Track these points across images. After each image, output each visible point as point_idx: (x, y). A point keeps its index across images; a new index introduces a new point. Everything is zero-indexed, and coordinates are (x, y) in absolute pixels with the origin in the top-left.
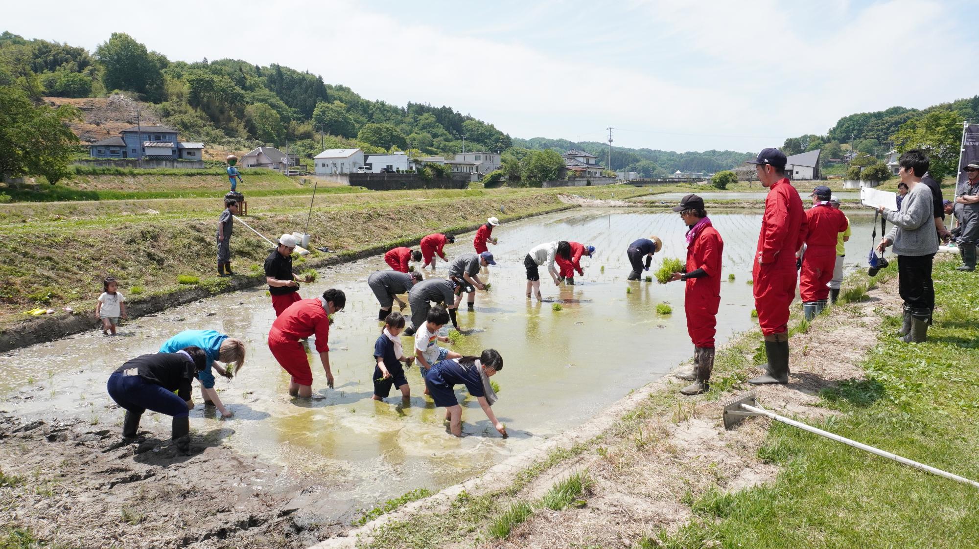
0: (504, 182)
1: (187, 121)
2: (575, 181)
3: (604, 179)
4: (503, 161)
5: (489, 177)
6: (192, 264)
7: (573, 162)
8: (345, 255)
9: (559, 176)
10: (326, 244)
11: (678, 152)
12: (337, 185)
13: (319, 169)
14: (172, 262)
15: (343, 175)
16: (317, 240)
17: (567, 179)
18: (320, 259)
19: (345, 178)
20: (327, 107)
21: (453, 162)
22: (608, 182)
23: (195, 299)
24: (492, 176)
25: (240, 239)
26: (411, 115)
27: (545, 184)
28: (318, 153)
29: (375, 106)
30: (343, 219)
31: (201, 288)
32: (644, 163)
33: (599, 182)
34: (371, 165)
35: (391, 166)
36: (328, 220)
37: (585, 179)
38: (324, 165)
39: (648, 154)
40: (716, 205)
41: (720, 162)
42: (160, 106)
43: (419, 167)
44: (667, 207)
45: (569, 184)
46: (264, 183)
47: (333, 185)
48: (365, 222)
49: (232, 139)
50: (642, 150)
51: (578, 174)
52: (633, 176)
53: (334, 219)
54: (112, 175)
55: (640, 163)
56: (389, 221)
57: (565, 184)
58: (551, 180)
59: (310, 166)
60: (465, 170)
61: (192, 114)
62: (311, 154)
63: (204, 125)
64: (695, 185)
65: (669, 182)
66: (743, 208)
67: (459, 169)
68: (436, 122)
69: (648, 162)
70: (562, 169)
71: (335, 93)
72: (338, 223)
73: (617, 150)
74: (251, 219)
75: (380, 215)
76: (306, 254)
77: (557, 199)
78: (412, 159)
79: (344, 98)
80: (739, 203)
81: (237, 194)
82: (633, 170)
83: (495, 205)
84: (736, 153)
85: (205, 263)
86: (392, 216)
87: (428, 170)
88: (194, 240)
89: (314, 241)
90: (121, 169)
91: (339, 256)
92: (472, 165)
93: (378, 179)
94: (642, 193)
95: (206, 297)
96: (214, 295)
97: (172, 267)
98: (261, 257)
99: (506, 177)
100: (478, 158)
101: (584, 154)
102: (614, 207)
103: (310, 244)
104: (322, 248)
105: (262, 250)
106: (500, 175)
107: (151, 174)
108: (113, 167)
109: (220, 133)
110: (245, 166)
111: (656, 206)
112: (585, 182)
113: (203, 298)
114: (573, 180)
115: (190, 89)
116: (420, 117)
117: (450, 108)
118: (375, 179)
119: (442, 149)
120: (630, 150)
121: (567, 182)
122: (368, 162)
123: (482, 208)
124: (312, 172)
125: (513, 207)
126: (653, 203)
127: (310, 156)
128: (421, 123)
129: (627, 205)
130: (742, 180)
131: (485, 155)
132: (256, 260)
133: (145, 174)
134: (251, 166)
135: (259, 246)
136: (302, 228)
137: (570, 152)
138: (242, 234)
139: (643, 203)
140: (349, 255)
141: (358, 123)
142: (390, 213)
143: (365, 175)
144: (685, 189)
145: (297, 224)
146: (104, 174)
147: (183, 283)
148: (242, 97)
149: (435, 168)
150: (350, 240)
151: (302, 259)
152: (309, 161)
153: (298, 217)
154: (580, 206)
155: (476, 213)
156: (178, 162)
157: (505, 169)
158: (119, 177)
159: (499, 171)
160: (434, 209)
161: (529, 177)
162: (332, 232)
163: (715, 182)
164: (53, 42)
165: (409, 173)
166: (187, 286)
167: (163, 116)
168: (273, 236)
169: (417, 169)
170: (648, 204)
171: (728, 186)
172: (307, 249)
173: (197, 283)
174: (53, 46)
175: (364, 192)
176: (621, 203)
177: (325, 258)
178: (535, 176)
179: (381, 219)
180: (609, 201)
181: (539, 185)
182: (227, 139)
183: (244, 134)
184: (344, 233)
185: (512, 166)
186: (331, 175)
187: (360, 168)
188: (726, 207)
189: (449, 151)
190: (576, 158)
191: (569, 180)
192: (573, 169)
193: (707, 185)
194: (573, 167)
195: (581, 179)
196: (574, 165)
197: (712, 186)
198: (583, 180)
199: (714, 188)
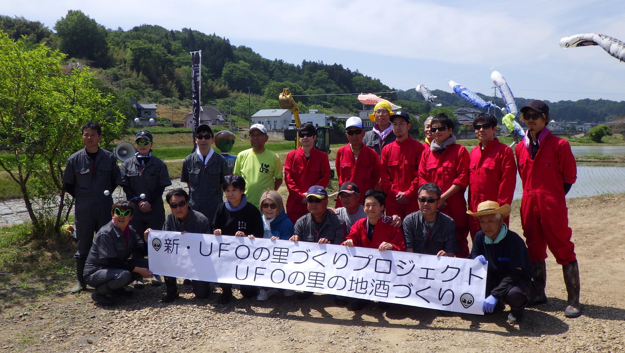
1: (133, 84)
2: (467, 134)
7: (463, 118)
11: (553, 102)
12: (275, 140)
15: (277, 131)
17: (459, 132)
19: (281, 133)
20: (234, 67)
26: (306, 72)
28: (254, 114)
29: (274, 64)
40: (596, 160)
41: (594, 111)
42: (110, 71)
43: (335, 123)
45: (461, 137)
49: (169, 99)
51: (468, 129)
61: (136, 78)
63: (146, 88)
64: (573, 137)
66: (616, 162)
68: (329, 78)
71: (240, 54)
78: (329, 117)
79: (247, 57)
80: (613, 159)
101: (472, 111)
109: (157, 93)
114: (465, 134)
115: (131, 56)
116: (314, 74)
117: (340, 66)
121: (460, 135)
128: (315, 79)
130: (616, 133)
137: (460, 109)
141: (261, 80)
148: (171, 61)
163: (591, 135)
164: (14, 18)
167: (114, 80)
169: (333, 124)
171: (604, 139)
174: (15, 20)
182: (165, 99)
183: (177, 94)
187: (290, 125)
188: (604, 162)
189: (341, 104)
190: (465, 114)
191: (461, 134)
192: (465, 125)
193: (585, 138)
194: (465, 122)
195: (471, 133)
196: (464, 120)
197: (588, 139)
198: (473, 134)
199: (591, 141)
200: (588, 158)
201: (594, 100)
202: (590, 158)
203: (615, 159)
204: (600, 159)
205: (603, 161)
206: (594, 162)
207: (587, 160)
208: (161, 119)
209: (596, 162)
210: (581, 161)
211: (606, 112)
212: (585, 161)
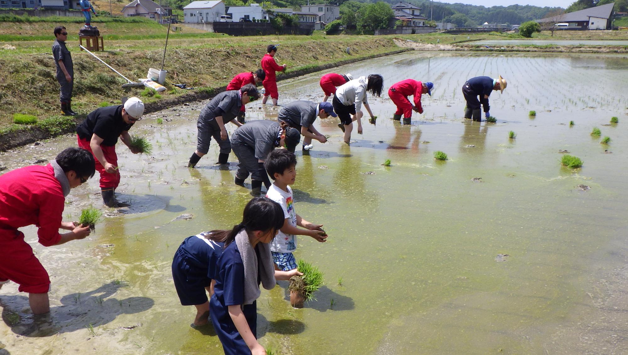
0: (342, 30)
2: (402, 29)
3: (426, 28)
4: (341, 13)
5: (330, 26)
6: (35, 102)
7: (401, 13)
8: (203, 92)
9: (388, 26)
10: (185, 80)
11: (487, 7)
12: (203, 32)
13: (188, 18)
14: (10, 99)
15: (207, 23)
16: (175, 76)
17: (395, 27)
18: (178, 95)
19: (209, 26)
21: (299, 13)
22: (430, 31)
23: (31, 141)
24: (333, 25)
25: (92, 74)
27: (377, 32)
28: (187, 5)
30: (202, 57)
31: (39, 129)
32: (457, 15)
33: (422, 31)
34: (231, 14)
35: (248, 16)
36: (187, 56)
37: (411, 28)
38: (192, 15)
39: (461, 8)
40: (536, 49)
41: (521, 15)
43: (272, 17)
44: (491, 50)
45: (397, 32)
46: (142, 30)
47: (199, 32)
48: (224, 60)
50: (456, 4)
51: (404, 24)
52: (449, 26)
53: (192, 56)
54: (11, 22)
55: (454, 16)
56: (246, 59)
57: (394, 32)
58: (382, 28)
59: (181, 16)
60: (310, 20)
62: (182, 6)
64: (504, 34)
65: (481, 31)
66: (561, 52)
67: (305, 19)
69: (461, 14)
70: (392, 19)
72: (197, 60)
73: (435, 4)
74: (106, 54)
75: (237, 54)
76: (163, 91)
77: (393, 43)
78: (266, 10)
80: (557, 48)
81: (91, 28)
82: (448, 21)
83: (341, 47)
84: (536, 7)
85: (51, 100)
86: (250, 55)
87: (279, 20)
88: (39, 74)
89: (172, 78)
90: (18, 17)
91: (196, 93)
92: (316, 15)
93: (237, 27)
94: (462, 40)
95: (45, 139)
96: (55, 135)
97: (10, 104)
98: (114, 93)
99: (344, 26)
100: (320, 9)
101: (410, 6)
102: (444, 50)
103: (167, 80)
104: (180, 84)
105: (116, 86)
106: (339, 25)
107: (44, 21)
108: (12, 15)
110: (126, 15)
111: (482, 50)
112: (411, 31)
113: (41, 139)
114: (401, 29)
118: (235, 27)
119: (290, 2)
120: (446, 4)
121: (395, 30)
122: (229, 12)
123: (330, 49)
124: (182, 21)
125: (357, 49)
126: (478, 47)
127: (180, 8)
129: (454, 48)
130: (545, 29)
131: (326, 7)
132: (109, 96)
133: (39, 21)
134: (131, 15)
135: (113, 82)
136: (160, 64)
137: (398, 4)
138: (95, 69)
139: (469, 47)
140: (207, 92)
142: (248, 52)
143: (227, 23)
144: (496, 37)
145: (155, 60)
146: (5, 21)
147: (18, 122)
149: (285, 18)
150: (208, 77)
151: (158, 95)
152: (179, 12)
153: (156, 53)
154: (414, 49)
155: (325, 54)
156: (69, 12)
157: (344, 19)
158: (17, 23)
159: (339, 21)
160: (287, 49)
161: (364, 26)
162: (191, 69)
163: (522, 31)
165: (263, 22)
166: (21, 127)
168: (128, 72)
169: (270, 18)
170: (474, 48)
171: (534, 34)
172: (164, 85)
173: (34, 122)
175: (226, 37)
176: (449, 47)
177: (181, 95)
178: (368, 25)
179: (239, 57)
180: (439, 45)
181: (372, 33)
184: (202, 70)
185: (349, 17)
186: (198, 23)
187: (222, 17)
188: (546, 52)
189: (296, 4)
190: (403, 10)
191: (397, 29)
192: (401, 20)
193: (515, 34)
194: (401, 17)
195: (407, 28)
196: (401, 16)
197: (519, 34)
198: (409, 29)
199: (521, 36)
200: (526, 47)
201: (522, 6)
202: (528, 47)
203: (559, 48)
204: (541, 48)
205: (545, 50)
206: (533, 51)
207: (525, 50)
208: (100, 12)
209: (535, 51)
210: (517, 51)
211: (532, 17)
212: (522, 51)
